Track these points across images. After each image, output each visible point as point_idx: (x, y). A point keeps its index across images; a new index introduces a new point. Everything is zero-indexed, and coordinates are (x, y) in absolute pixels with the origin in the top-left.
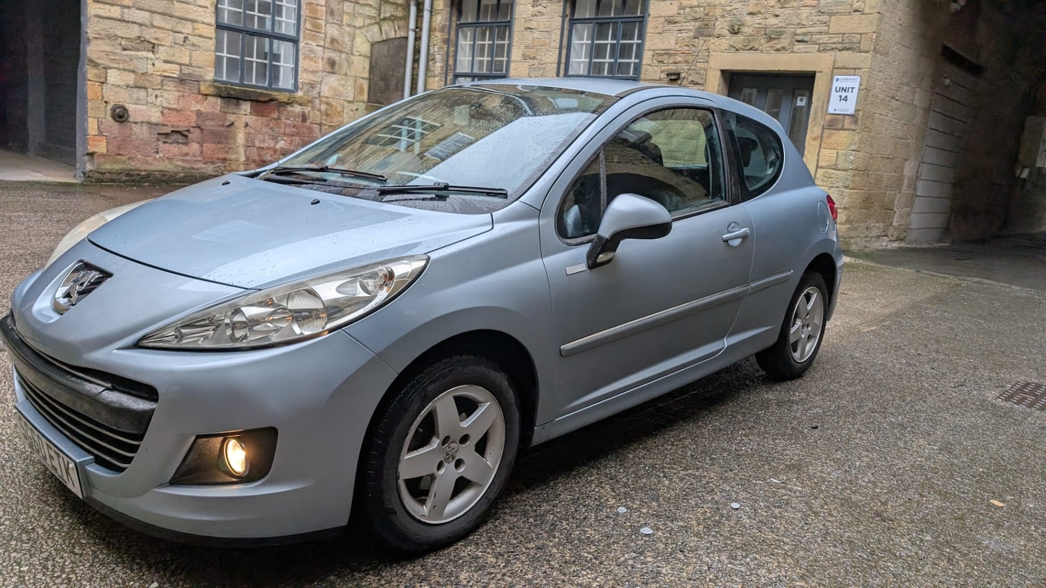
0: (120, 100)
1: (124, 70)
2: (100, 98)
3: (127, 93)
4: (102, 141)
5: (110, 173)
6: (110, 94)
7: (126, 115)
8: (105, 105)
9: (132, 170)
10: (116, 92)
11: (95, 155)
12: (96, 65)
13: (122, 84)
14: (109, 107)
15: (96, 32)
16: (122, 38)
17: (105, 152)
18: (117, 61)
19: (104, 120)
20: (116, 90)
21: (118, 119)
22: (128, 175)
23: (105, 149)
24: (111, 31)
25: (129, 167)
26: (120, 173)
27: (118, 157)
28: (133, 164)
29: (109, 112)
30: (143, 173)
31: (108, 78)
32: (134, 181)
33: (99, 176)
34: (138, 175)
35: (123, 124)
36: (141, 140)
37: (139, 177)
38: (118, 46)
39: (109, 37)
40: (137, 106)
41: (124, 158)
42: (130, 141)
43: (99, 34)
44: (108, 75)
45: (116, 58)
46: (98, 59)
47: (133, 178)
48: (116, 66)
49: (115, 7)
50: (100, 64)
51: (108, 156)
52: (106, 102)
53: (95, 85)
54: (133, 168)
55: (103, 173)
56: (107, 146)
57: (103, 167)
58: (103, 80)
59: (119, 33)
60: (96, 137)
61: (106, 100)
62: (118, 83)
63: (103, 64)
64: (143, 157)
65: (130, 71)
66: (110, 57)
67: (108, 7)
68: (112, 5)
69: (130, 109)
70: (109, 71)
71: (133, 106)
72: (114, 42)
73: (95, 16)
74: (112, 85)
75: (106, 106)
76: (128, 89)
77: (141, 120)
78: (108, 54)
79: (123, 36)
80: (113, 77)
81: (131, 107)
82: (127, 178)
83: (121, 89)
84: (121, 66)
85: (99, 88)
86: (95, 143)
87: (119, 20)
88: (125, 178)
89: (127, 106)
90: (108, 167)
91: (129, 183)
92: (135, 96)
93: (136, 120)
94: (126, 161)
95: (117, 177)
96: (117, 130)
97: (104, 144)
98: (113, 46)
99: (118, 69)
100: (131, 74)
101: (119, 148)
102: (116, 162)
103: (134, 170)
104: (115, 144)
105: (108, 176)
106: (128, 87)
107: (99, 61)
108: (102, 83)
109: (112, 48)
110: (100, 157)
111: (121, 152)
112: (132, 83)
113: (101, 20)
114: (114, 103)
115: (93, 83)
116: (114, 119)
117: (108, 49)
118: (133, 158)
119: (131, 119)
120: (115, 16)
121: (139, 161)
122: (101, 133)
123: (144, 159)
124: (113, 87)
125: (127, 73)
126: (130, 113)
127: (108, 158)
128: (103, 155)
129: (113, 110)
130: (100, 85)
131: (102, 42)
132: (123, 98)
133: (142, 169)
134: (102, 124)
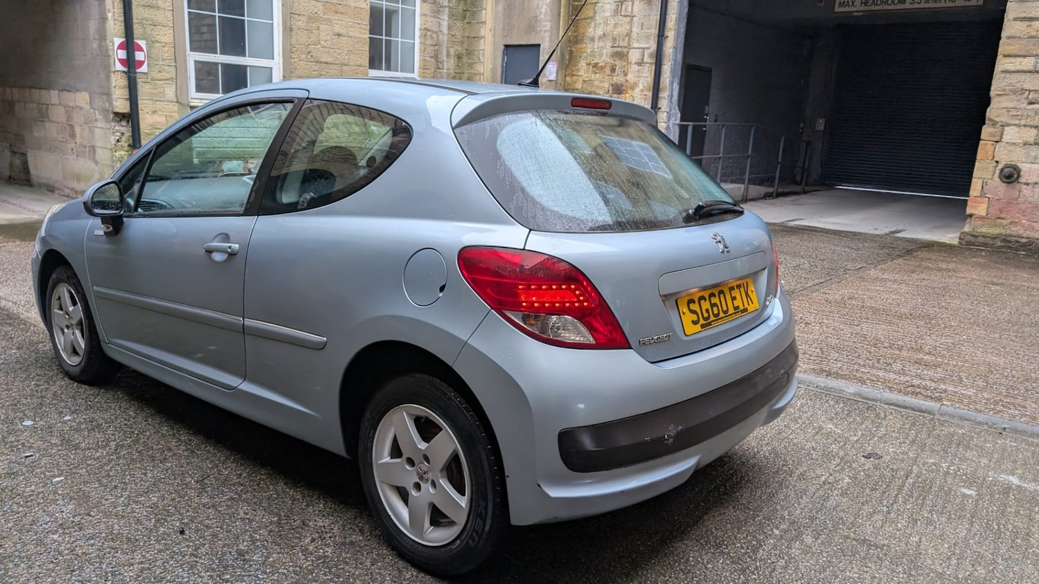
0: (1014, 159)
1: (1025, 126)
2: (990, 158)
3: (1024, 151)
4: (983, 203)
5: (983, 236)
6: (1004, 152)
7: (1015, 176)
8: (996, 164)
9: (1012, 236)
10: (1010, 151)
11: (973, 217)
12: (994, 124)
13: (1020, 141)
14: (1000, 166)
15: (1000, 89)
16: (1030, 91)
17: (984, 214)
18: (1019, 117)
19: (990, 181)
20: (1012, 148)
21: (1005, 180)
22: (1004, 240)
23: (985, 211)
24: (1019, 85)
25: (1008, 232)
26: (995, 238)
27: (999, 221)
28: (1014, 229)
29: (998, 172)
30: (1024, 240)
31: (1004, 136)
32: (1010, 247)
33: (972, 239)
34: (1018, 242)
35: (1011, 185)
36: (1030, 203)
37: (1017, 244)
38: (1023, 101)
39: (1014, 92)
40: (1032, 165)
41: (1004, 222)
42: (1019, 204)
43: (1004, 90)
44: (1005, 133)
45: (1018, 113)
46: (997, 117)
47: (1010, 245)
48: (1017, 122)
49: (1027, 58)
50: (998, 122)
51: (988, 218)
52: (997, 162)
53: (986, 144)
54: (1014, 234)
55: (976, 237)
56: (988, 208)
57: (979, 231)
58: (995, 139)
59: (1026, 86)
60: (978, 199)
61: (997, 160)
62: (1013, 141)
63: (1001, 122)
64: (1029, 223)
65: (1031, 127)
66: (1011, 114)
67: (1020, 59)
68: (1025, 56)
69: (1023, 169)
70: (1006, 128)
71: (1028, 165)
72: (1019, 97)
73: (1002, 72)
74: (1008, 143)
75: (996, 166)
76: (1026, 147)
77: (1035, 180)
78: (1008, 110)
79: (1032, 89)
80: (1010, 134)
81: (1024, 167)
82: (1003, 244)
83: (1017, 147)
84: (1023, 122)
85: (992, 148)
86: (976, 204)
87: (1030, 72)
88: (999, 244)
89: (1020, 165)
90: (984, 230)
91: (1004, 250)
92: (1033, 154)
93: (1029, 181)
94: (1006, 225)
95: (991, 242)
96: (1003, 191)
97: (985, 206)
98: (1019, 101)
99: (1018, 126)
100: (1033, 129)
101: (1001, 211)
102: (995, 226)
103: (1015, 237)
104: (998, 206)
105: (981, 240)
106: (1025, 144)
107: (997, 119)
108: (997, 142)
109: (1019, 103)
110: (977, 219)
111: (1003, 216)
112: (1032, 140)
113: (1008, 75)
114: (1005, 163)
115: (986, 142)
116: (1001, 179)
117: (1010, 105)
118: (1016, 223)
119: (1022, 180)
120: (1025, 69)
121: (1023, 227)
122: (983, 195)
123: (1029, 225)
124: (1008, 146)
125: (1028, 128)
126: (1022, 173)
127: (986, 220)
128: (981, 218)
129: (1002, 170)
130: (993, 144)
131: (1004, 98)
132: (1016, 157)
133: (1025, 235)
134: (986, 185)
